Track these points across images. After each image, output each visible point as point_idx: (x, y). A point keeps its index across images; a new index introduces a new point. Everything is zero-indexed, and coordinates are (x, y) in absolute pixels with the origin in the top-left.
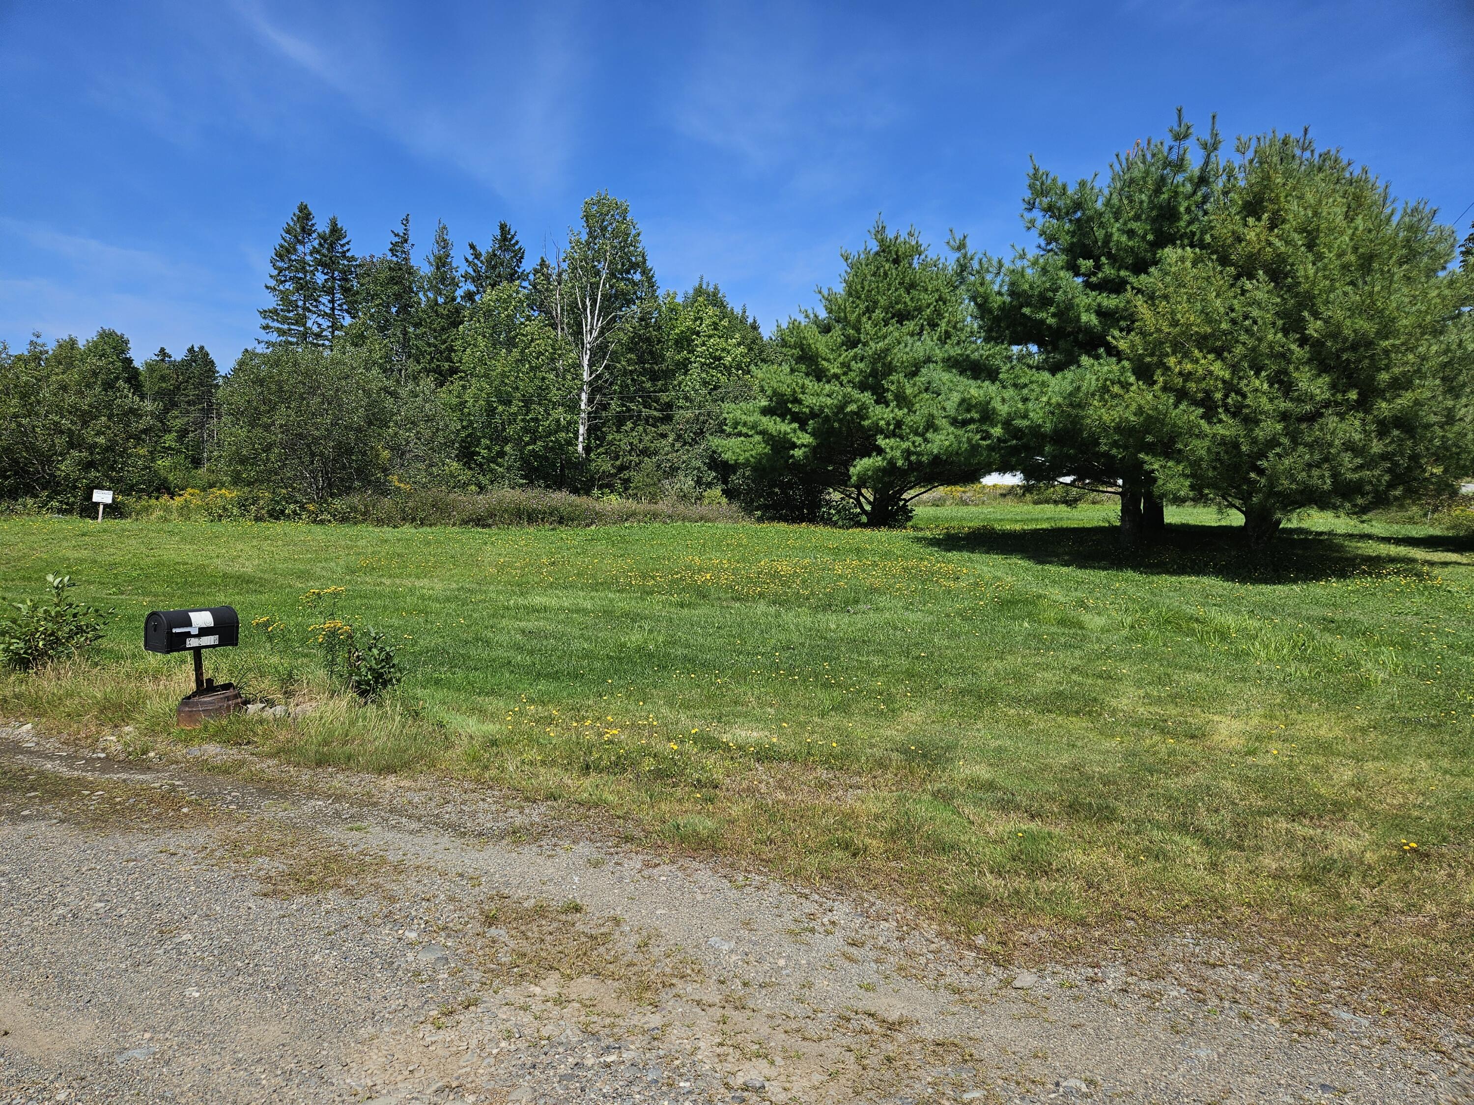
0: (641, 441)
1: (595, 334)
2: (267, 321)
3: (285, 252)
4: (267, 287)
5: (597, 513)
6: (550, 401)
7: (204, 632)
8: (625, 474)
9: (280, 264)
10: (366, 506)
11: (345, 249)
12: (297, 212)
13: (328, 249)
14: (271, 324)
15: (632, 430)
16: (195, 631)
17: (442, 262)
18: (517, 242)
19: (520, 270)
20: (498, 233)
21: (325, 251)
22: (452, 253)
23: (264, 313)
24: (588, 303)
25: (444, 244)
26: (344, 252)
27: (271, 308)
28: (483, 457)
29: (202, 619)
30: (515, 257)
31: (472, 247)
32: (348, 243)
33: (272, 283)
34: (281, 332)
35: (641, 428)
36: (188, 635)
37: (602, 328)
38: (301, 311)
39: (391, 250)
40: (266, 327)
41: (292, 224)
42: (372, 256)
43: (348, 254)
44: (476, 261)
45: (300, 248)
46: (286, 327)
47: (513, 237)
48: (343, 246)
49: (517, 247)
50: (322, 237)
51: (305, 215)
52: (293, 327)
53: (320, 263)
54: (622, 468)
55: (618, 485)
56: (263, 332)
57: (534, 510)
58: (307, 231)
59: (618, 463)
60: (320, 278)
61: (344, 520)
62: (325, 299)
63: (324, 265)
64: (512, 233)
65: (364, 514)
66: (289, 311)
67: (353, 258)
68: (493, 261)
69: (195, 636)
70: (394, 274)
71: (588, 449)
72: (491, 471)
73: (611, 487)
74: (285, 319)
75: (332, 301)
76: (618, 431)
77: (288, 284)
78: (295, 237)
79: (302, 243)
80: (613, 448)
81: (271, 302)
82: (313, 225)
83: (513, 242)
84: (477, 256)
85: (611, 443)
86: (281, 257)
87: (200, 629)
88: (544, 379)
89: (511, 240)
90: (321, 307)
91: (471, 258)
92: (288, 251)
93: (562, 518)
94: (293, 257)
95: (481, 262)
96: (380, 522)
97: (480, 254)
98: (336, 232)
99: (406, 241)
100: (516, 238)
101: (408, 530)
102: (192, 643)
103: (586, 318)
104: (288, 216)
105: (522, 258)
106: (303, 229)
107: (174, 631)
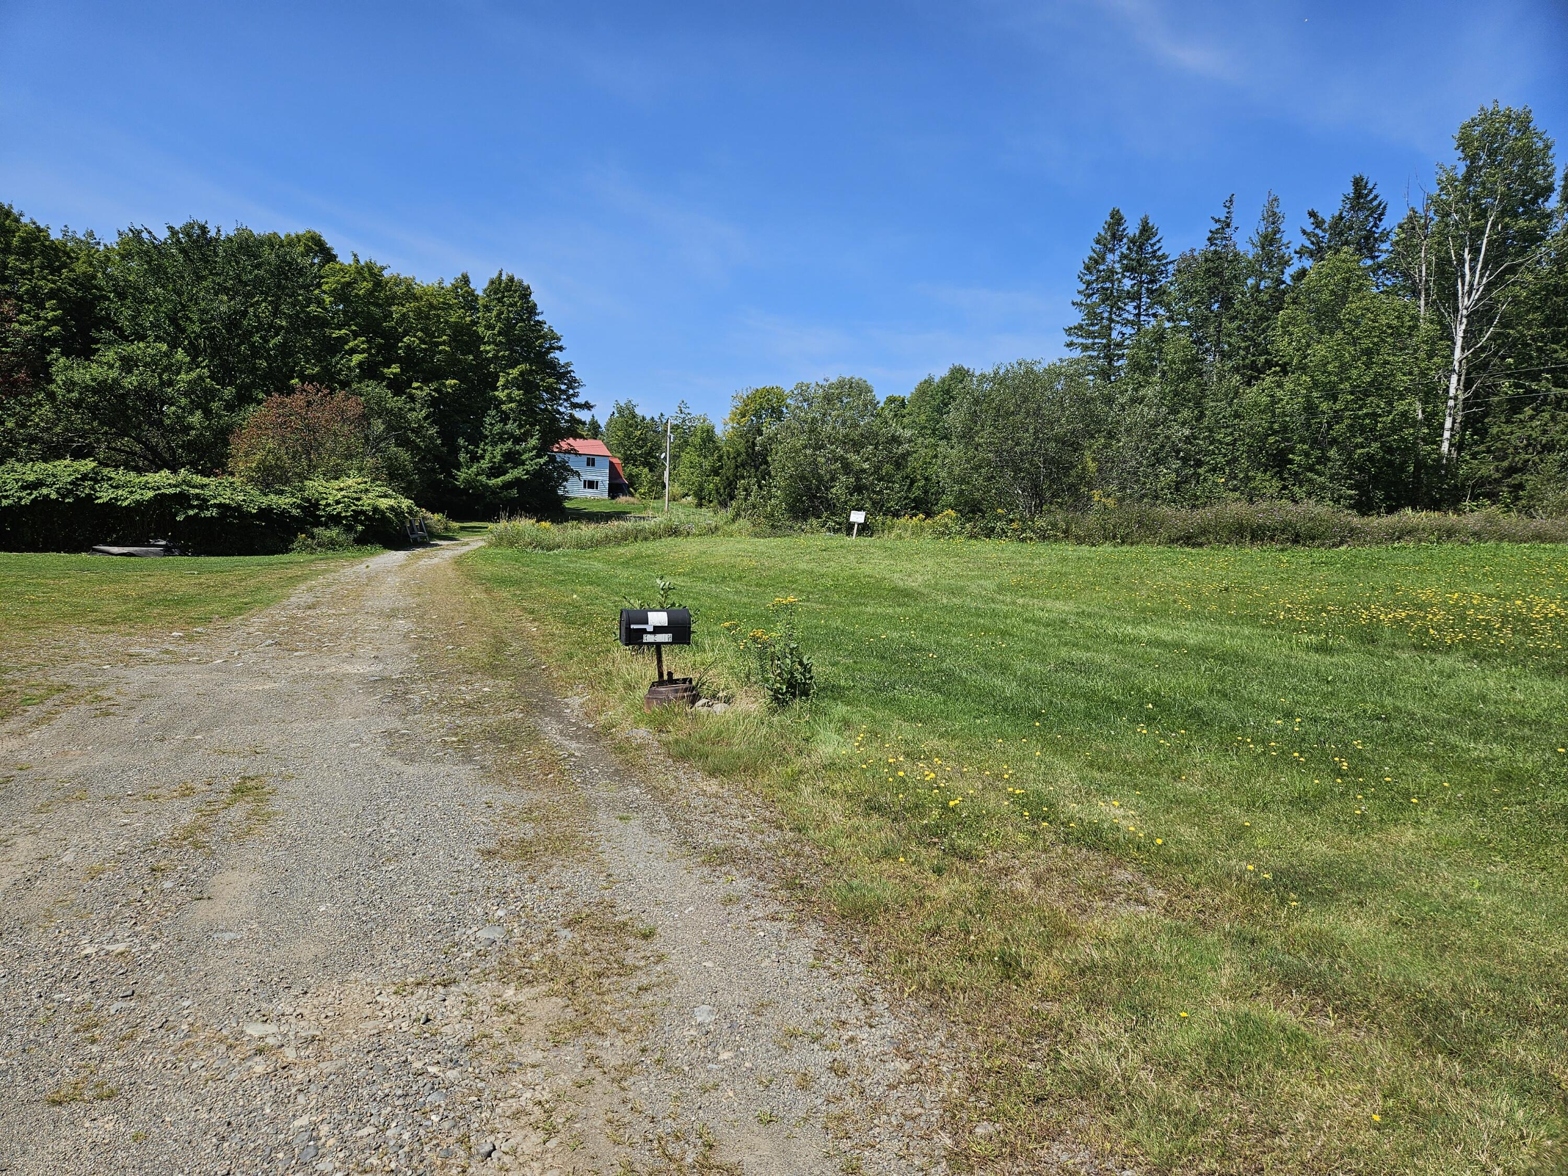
0: (1545, 432)
1: (1475, 296)
2: (1070, 339)
3: (1093, 265)
4: (1073, 304)
5: (1352, 530)
6: (1394, 390)
7: (658, 630)
8: (1517, 478)
9: (1088, 277)
10: (1067, 524)
11: (1155, 248)
12: (1109, 219)
13: (1137, 253)
14: (1075, 341)
15: (1532, 418)
16: (650, 628)
17: (1269, 240)
18: (1376, 197)
19: (1380, 230)
20: (1350, 190)
21: (1134, 255)
22: (1282, 228)
23: (1069, 331)
24: (1467, 257)
25: (1273, 218)
26: (1155, 252)
27: (1076, 324)
28: (1299, 466)
29: (658, 618)
30: (1371, 215)
31: (1312, 214)
32: (1159, 241)
33: (1079, 298)
34: (1085, 348)
35: (1547, 415)
36: (645, 631)
37: (1489, 284)
38: (1105, 322)
39: (1209, 239)
40: (1070, 345)
41: (1103, 233)
42: (1193, 250)
43: (1159, 253)
44: (1318, 231)
45: (1110, 257)
46: (1090, 341)
47: (1371, 191)
48: (1152, 245)
49: (1375, 203)
50: (1133, 241)
51: (1117, 219)
52: (1096, 341)
53: (1127, 268)
54: (1512, 470)
55: (1505, 493)
56: (1067, 349)
57: (1259, 526)
58: (1116, 237)
59: (1505, 464)
60: (1127, 283)
61: (1044, 538)
62: (1130, 307)
63: (1132, 270)
64: (1370, 186)
65: (1066, 532)
66: (1092, 325)
67: (1164, 256)
68: (1338, 227)
69: (650, 633)
70: (1211, 265)
71: (1459, 447)
72: (1310, 481)
73: (1493, 497)
74: (1090, 334)
75: (1138, 307)
76: (1508, 422)
77: (1095, 296)
78: (1104, 245)
79: (1112, 251)
80: (1499, 445)
81: (1077, 317)
82: (1124, 230)
83: (1371, 196)
84: (1319, 224)
85: (1497, 438)
86: (1088, 268)
87: (655, 627)
88: (1387, 362)
89: (1367, 195)
90: (1125, 315)
91: (1310, 228)
92: (1097, 262)
93: (1297, 535)
94: (1101, 267)
95: (1324, 231)
96: (1080, 540)
97: (1324, 222)
98: (1146, 230)
99: (1228, 225)
100: (1375, 192)
101: (1107, 548)
102: (648, 638)
103: (1463, 276)
104: (1099, 227)
105: (1382, 214)
106: (1114, 236)
107: (632, 626)
